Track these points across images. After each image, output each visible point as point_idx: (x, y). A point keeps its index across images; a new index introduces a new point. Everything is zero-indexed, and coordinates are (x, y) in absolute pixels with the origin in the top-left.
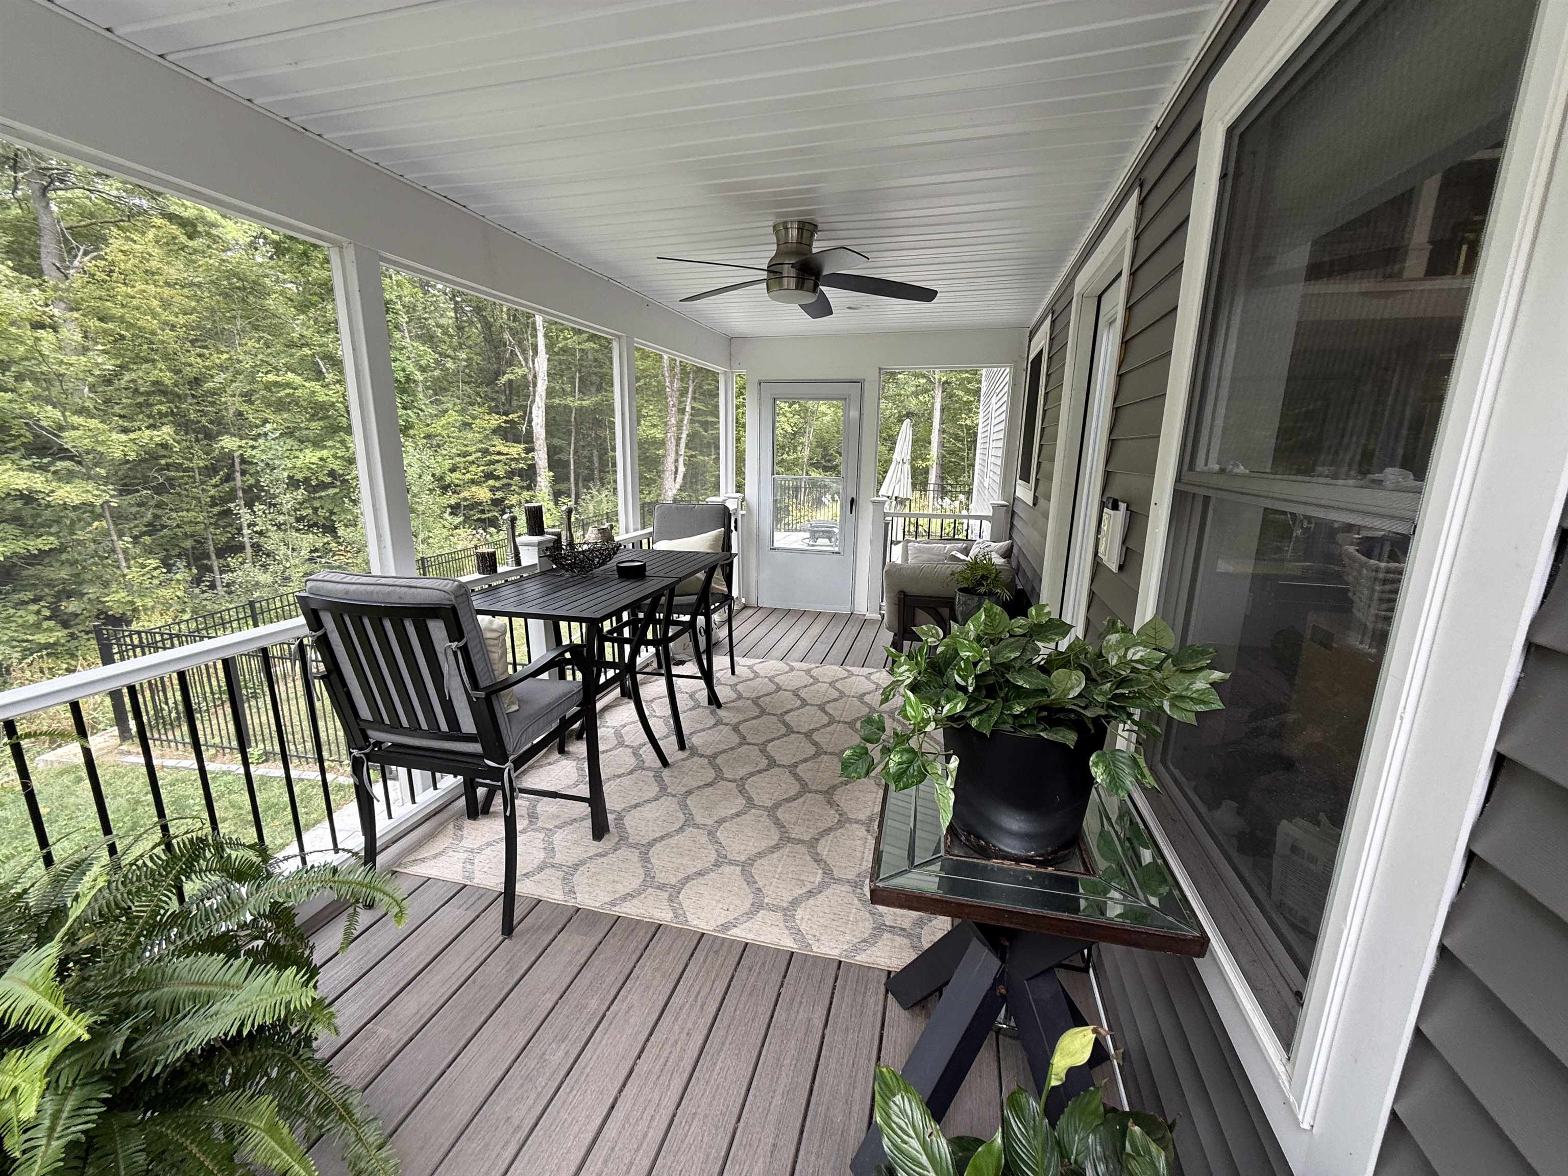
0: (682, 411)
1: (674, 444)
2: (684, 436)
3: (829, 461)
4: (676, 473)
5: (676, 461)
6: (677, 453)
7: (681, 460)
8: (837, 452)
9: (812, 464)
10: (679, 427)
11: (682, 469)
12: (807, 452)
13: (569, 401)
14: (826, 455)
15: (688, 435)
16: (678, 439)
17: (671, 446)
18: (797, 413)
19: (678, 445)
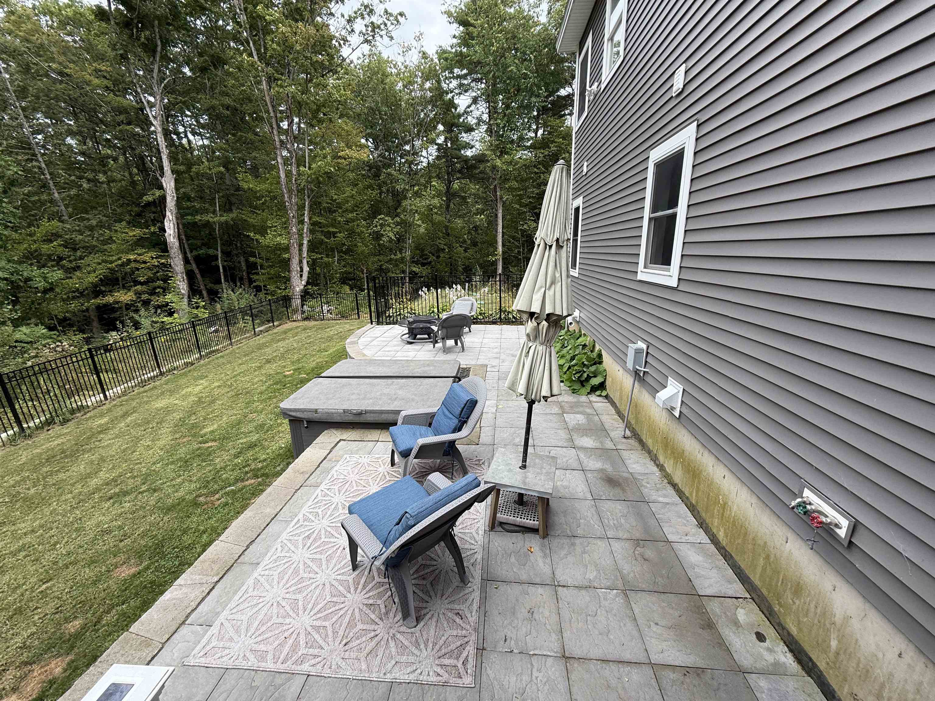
0: (302, 222)
1: (297, 249)
2: (305, 242)
3: (426, 259)
4: (302, 271)
5: (301, 262)
6: (300, 255)
7: (305, 262)
8: (431, 253)
9: (413, 262)
10: (301, 235)
11: (306, 269)
12: (408, 253)
13: (209, 217)
14: (423, 255)
15: (309, 241)
16: (301, 245)
17: (295, 250)
18: (398, 224)
19: (300, 250)
